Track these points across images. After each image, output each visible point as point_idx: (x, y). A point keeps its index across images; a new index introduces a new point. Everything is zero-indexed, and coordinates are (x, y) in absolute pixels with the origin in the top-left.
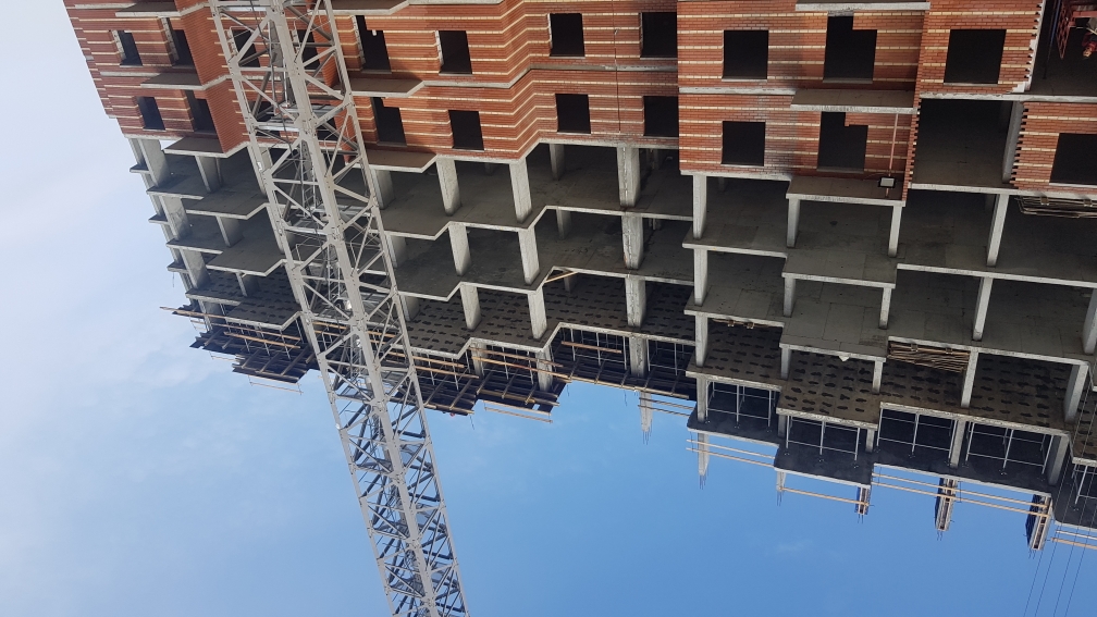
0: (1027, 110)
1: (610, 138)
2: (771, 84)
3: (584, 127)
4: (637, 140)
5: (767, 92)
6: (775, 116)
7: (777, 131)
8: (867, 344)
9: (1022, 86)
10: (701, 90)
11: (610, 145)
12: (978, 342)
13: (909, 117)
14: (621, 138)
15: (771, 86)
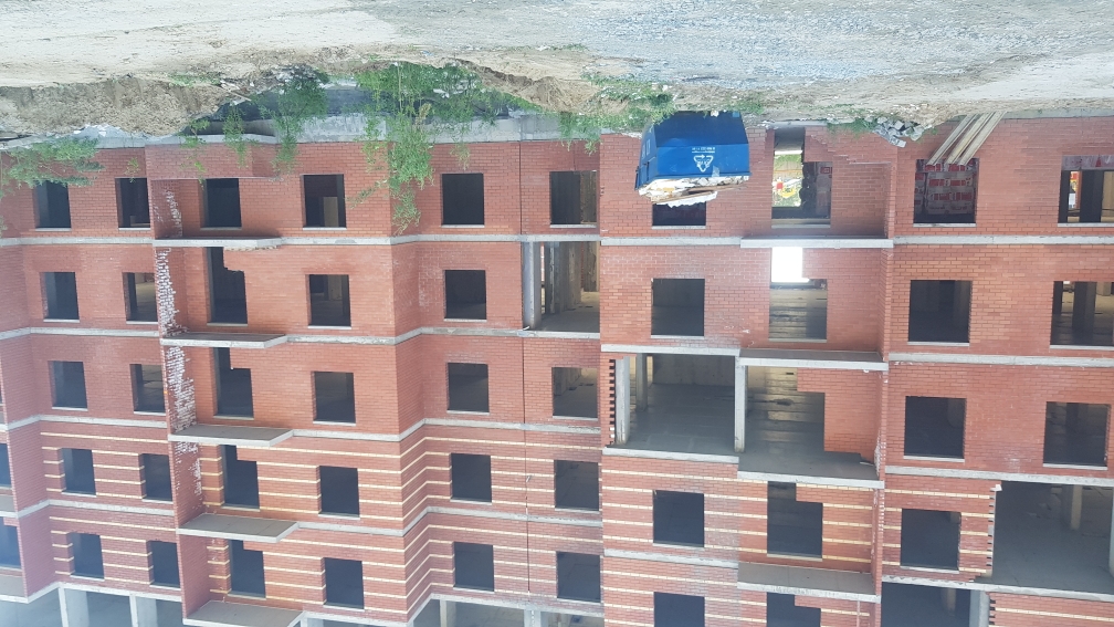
0: (993, 602)
1: (517, 598)
2: (710, 553)
3: (487, 583)
4: (549, 602)
5: (705, 562)
6: (715, 591)
7: (720, 609)
10: (629, 554)
11: (517, 606)
13: (869, 607)
14: (530, 600)
15: (708, 556)
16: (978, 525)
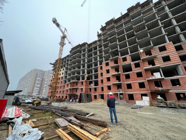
2: (161, 56)
4: (182, 43)
6: (159, 53)
8: (137, 35)
9: (132, 64)
10: (172, 53)
12: (127, 41)
13: (142, 57)
16: (133, 67)
